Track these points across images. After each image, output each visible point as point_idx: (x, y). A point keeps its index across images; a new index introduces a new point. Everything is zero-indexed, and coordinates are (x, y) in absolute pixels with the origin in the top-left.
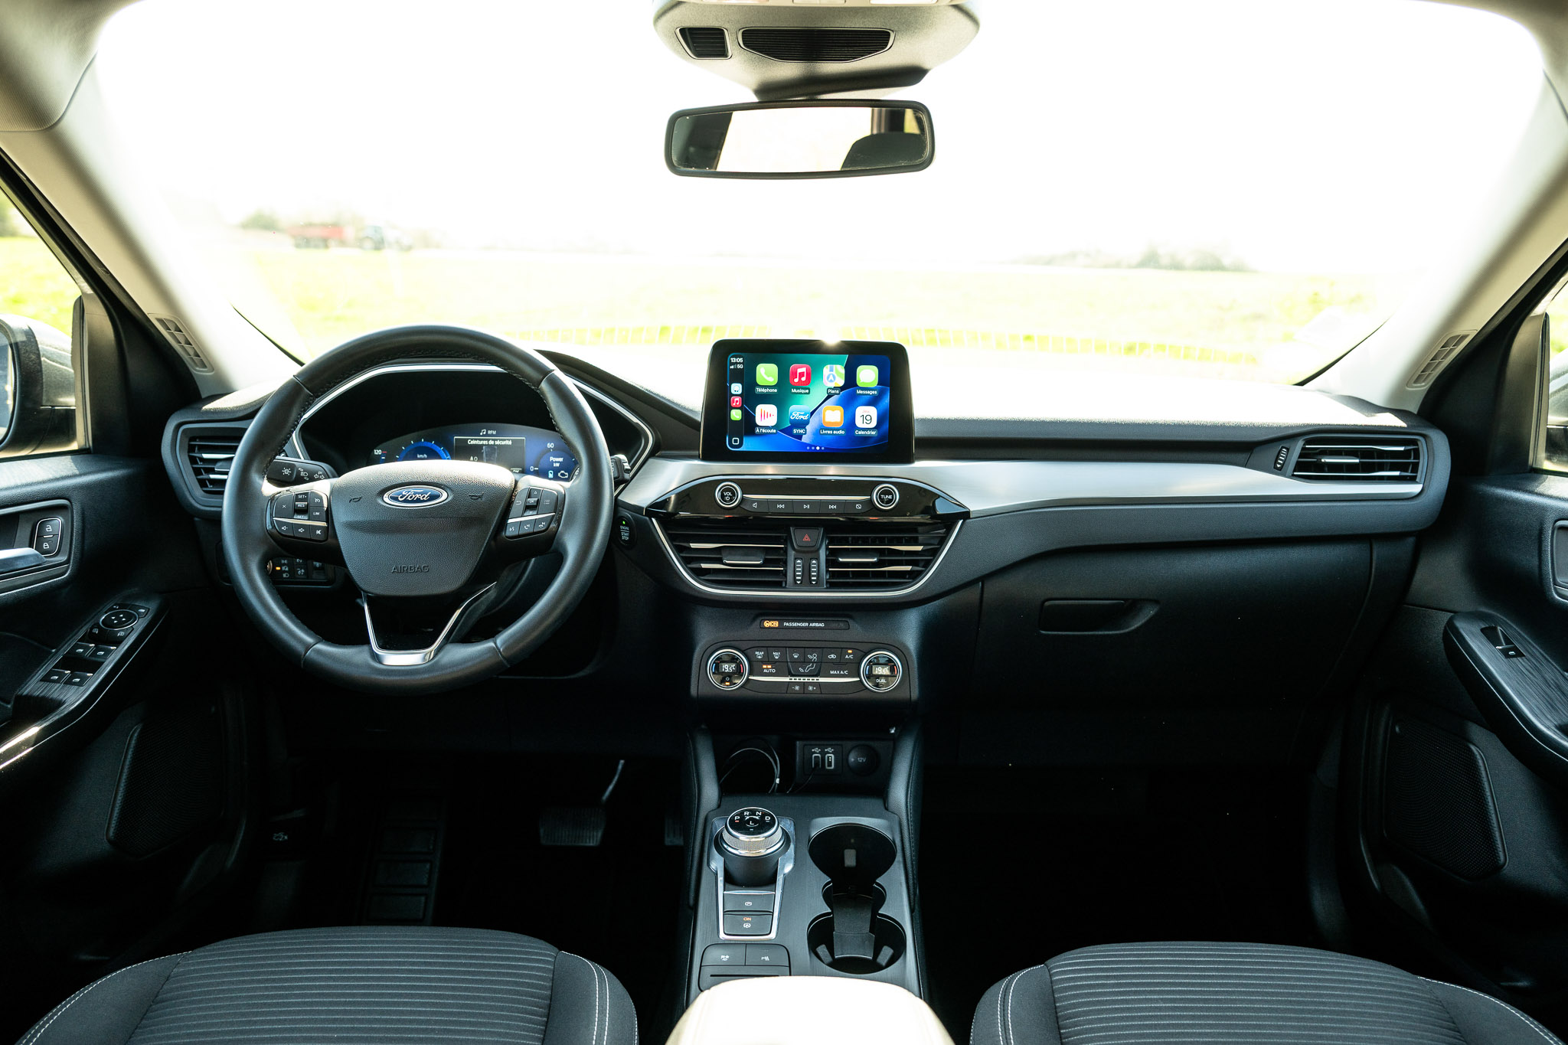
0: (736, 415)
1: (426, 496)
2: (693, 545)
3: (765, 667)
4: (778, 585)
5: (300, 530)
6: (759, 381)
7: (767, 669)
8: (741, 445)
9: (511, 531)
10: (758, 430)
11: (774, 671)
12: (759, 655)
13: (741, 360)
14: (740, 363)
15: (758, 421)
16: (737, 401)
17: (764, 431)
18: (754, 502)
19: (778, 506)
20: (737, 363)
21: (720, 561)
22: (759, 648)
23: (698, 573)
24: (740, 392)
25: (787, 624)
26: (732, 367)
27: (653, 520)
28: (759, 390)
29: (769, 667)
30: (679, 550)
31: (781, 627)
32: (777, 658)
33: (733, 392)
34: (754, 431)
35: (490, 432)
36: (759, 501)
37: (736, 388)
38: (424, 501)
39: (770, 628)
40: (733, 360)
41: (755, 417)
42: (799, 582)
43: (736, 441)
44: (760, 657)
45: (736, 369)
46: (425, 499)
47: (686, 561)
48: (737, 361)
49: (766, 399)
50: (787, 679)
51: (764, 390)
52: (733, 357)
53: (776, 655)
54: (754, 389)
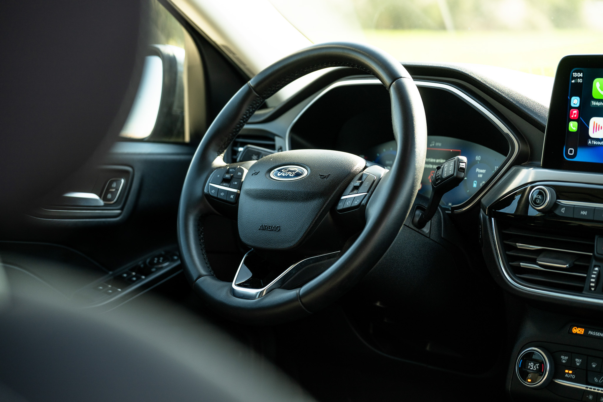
0: (573, 126)
1: (294, 173)
2: (519, 245)
3: (567, 371)
4: (579, 291)
5: (221, 194)
6: (595, 95)
7: (568, 373)
8: (574, 156)
9: (340, 206)
10: (590, 142)
11: (573, 377)
12: (564, 359)
13: (581, 75)
14: (580, 78)
15: (592, 134)
16: (575, 114)
17: (595, 143)
18: (563, 207)
19: (582, 213)
20: (577, 78)
21: (534, 262)
22: (565, 353)
23: (516, 271)
24: (578, 105)
25: (592, 333)
26: (573, 81)
27: (493, 219)
28: (594, 103)
29: (570, 372)
30: (505, 248)
31: (586, 334)
32: (578, 364)
33: (572, 105)
34: (587, 142)
35: (437, 144)
36: (567, 207)
37: (575, 101)
38: (291, 177)
39: (576, 334)
40: (575, 75)
41: (588, 129)
42: (593, 289)
43: (571, 152)
44: (564, 361)
45: (576, 83)
46: (292, 176)
47: (509, 260)
48: (578, 75)
49: (599, 112)
50: (583, 387)
51: (598, 104)
52: (574, 72)
53: (578, 361)
54: (590, 103)
